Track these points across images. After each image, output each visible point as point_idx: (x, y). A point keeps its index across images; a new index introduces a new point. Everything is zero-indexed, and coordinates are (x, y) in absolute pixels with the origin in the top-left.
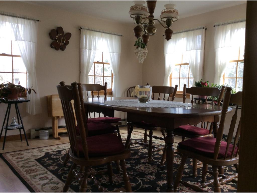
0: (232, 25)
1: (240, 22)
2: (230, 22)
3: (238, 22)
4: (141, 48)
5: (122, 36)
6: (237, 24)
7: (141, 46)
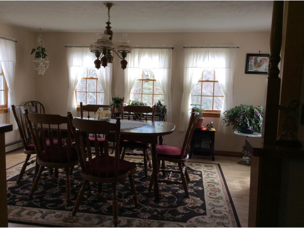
0: (140, 49)
1: (146, 48)
2: (137, 47)
3: (144, 48)
4: (43, 58)
5: (16, 42)
6: (143, 50)
7: (42, 56)
